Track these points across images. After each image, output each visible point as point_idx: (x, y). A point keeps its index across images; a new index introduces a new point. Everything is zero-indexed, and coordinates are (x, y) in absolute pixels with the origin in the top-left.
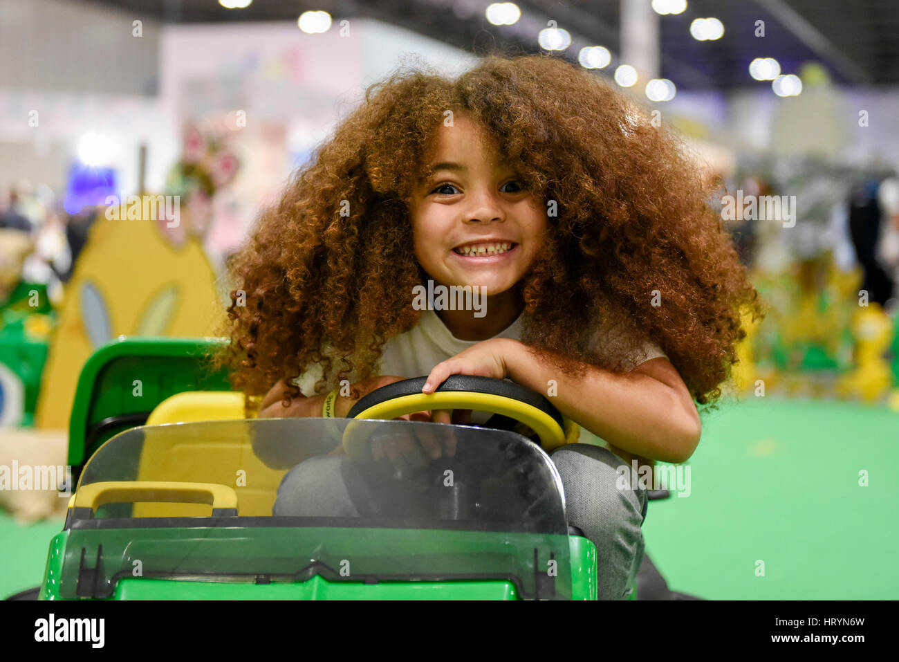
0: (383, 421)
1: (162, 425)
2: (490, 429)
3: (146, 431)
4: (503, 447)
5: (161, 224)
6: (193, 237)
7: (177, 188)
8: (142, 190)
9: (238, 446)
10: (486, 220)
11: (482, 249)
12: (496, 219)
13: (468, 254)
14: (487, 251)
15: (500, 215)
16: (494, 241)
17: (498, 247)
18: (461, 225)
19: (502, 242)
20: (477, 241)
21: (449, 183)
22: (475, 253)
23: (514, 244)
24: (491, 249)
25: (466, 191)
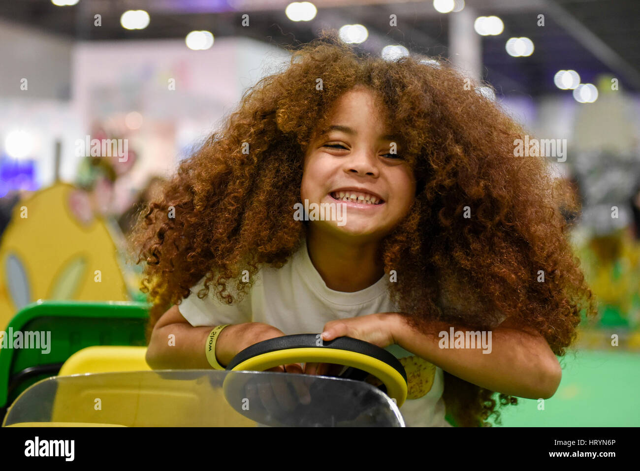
0: (256, 372)
1: (72, 376)
2: (345, 380)
3: (59, 381)
4: (355, 394)
5: (72, 206)
6: (99, 216)
7: (86, 176)
8: (57, 179)
9: (135, 392)
10: (362, 172)
11: (353, 196)
12: (370, 174)
13: (342, 199)
14: (357, 199)
15: (374, 171)
16: (365, 192)
17: (368, 198)
18: (341, 172)
19: (372, 194)
20: (351, 188)
21: (341, 143)
22: (347, 198)
23: (381, 201)
24: (361, 198)
25: (352, 149)
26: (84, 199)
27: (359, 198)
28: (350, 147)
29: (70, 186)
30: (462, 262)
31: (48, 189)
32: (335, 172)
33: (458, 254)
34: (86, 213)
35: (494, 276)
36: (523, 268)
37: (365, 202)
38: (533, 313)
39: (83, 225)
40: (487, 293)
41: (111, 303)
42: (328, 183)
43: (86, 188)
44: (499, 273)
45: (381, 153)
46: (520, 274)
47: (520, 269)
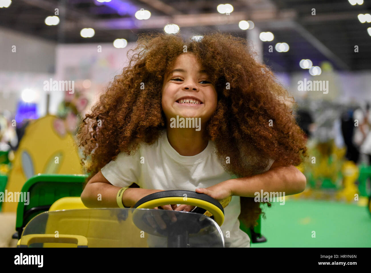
3: (49, 213)
5: (55, 127)
6: (68, 132)
7: (62, 112)
8: (48, 113)
9: (88, 220)
10: (191, 88)
11: (188, 101)
12: (194, 89)
13: (182, 103)
14: (189, 102)
15: (196, 87)
16: (193, 98)
17: (194, 102)
18: (181, 90)
19: (196, 99)
20: (186, 97)
21: (179, 78)
22: (185, 102)
23: (201, 103)
24: (191, 101)
25: (185, 80)
26: (61, 123)
27: (190, 102)
28: (184, 79)
29: (54, 117)
30: (246, 131)
31: (43, 118)
32: (178, 90)
33: (243, 127)
34: (62, 131)
35: (261, 137)
36: (274, 131)
37: (193, 103)
38: (282, 155)
39: (61, 136)
40: (259, 146)
41: (75, 175)
42: (175, 96)
43: (63, 118)
44: (264, 134)
45: (199, 81)
46: (273, 134)
47: (273, 131)
